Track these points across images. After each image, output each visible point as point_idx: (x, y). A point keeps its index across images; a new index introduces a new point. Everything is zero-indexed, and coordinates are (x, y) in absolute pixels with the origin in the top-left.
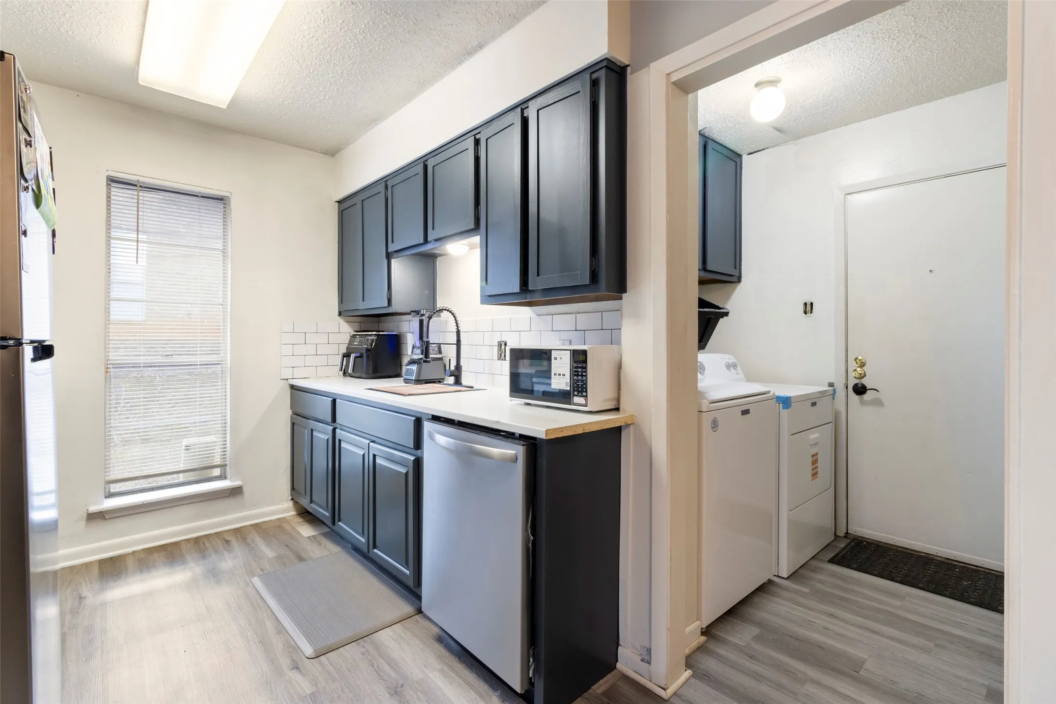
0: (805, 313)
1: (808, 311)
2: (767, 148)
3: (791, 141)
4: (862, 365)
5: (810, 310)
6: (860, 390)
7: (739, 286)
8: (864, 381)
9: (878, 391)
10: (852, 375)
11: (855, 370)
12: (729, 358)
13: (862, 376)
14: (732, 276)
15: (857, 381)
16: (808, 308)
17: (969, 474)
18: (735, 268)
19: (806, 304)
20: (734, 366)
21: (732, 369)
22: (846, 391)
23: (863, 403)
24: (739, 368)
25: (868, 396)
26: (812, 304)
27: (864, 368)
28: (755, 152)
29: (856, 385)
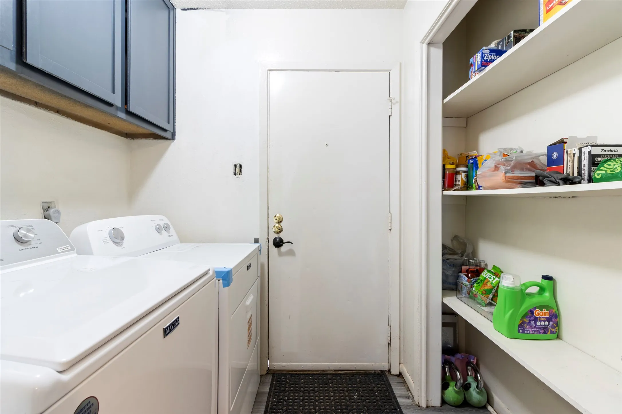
0: (235, 174)
1: (238, 172)
2: (201, 8)
3: (223, 8)
4: (280, 222)
5: (239, 172)
6: (278, 243)
7: (172, 144)
8: (282, 235)
9: (293, 244)
10: (272, 230)
11: (275, 226)
12: (161, 220)
13: (281, 230)
14: (165, 130)
15: (276, 236)
16: (238, 170)
17: (349, 302)
18: (169, 123)
19: (235, 166)
20: (167, 228)
21: (164, 231)
22: (268, 245)
23: (280, 254)
24: (172, 231)
25: (284, 248)
26: (241, 166)
27: (282, 224)
28: (188, 9)
29: (275, 239)
